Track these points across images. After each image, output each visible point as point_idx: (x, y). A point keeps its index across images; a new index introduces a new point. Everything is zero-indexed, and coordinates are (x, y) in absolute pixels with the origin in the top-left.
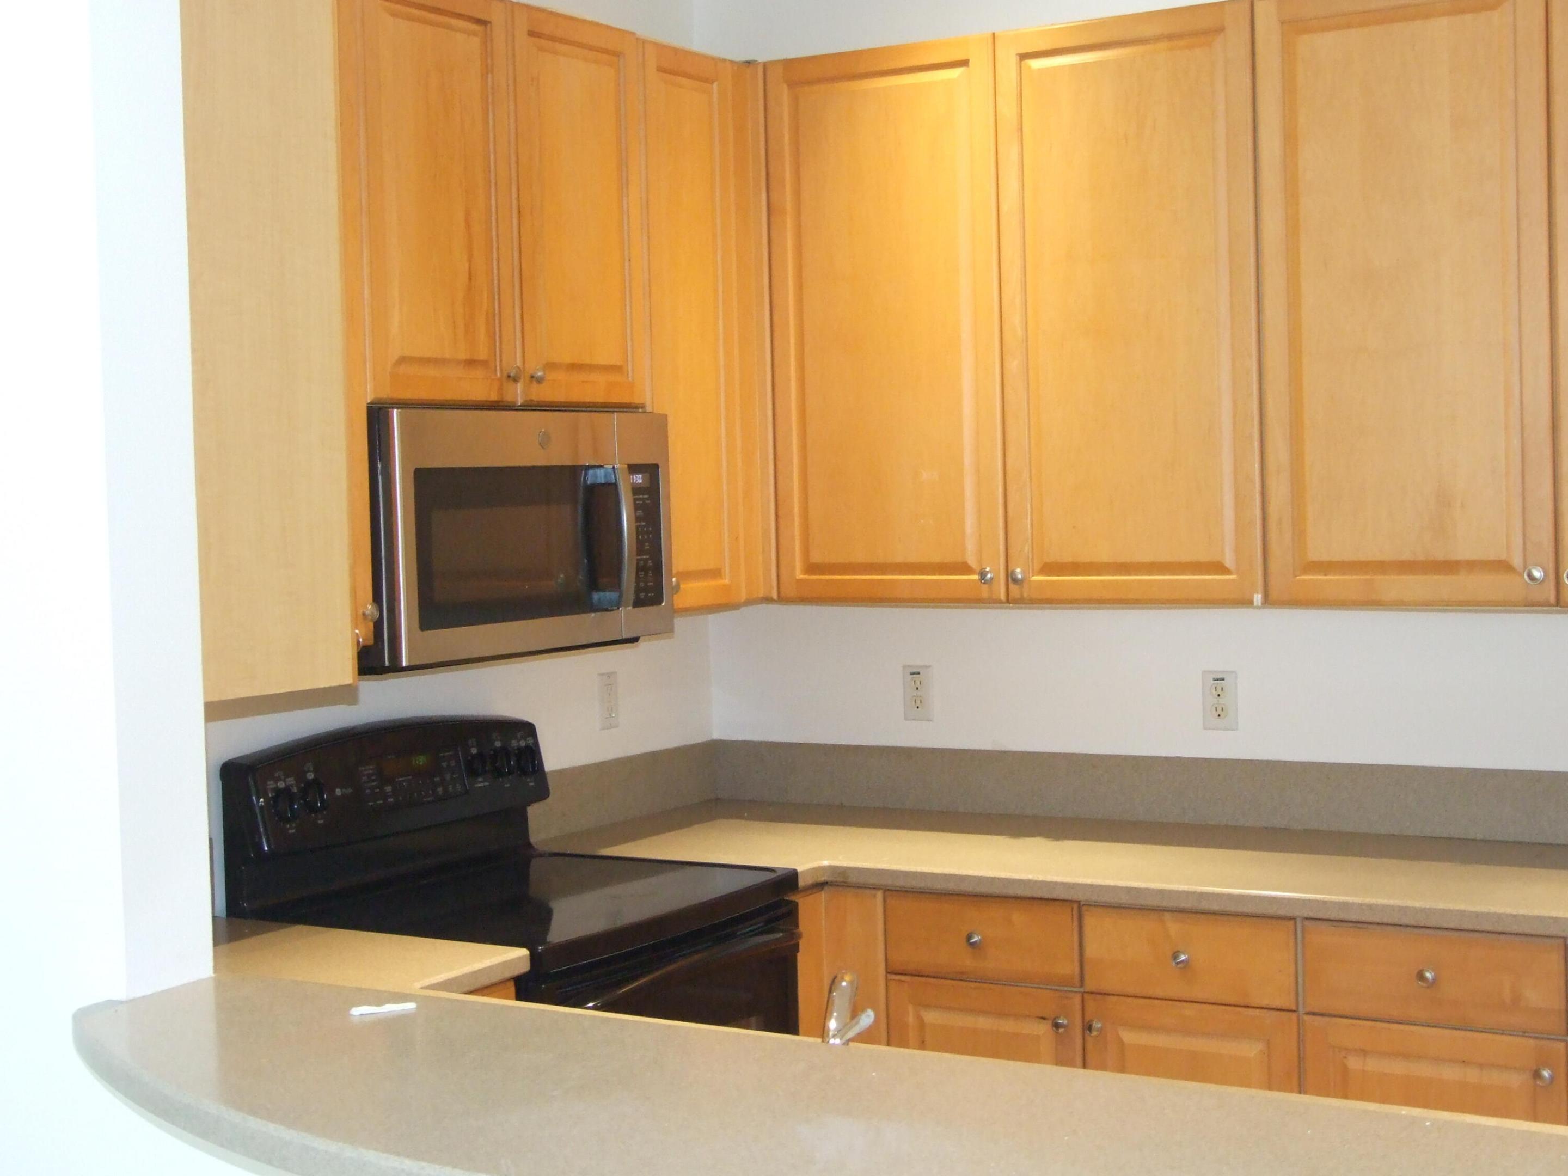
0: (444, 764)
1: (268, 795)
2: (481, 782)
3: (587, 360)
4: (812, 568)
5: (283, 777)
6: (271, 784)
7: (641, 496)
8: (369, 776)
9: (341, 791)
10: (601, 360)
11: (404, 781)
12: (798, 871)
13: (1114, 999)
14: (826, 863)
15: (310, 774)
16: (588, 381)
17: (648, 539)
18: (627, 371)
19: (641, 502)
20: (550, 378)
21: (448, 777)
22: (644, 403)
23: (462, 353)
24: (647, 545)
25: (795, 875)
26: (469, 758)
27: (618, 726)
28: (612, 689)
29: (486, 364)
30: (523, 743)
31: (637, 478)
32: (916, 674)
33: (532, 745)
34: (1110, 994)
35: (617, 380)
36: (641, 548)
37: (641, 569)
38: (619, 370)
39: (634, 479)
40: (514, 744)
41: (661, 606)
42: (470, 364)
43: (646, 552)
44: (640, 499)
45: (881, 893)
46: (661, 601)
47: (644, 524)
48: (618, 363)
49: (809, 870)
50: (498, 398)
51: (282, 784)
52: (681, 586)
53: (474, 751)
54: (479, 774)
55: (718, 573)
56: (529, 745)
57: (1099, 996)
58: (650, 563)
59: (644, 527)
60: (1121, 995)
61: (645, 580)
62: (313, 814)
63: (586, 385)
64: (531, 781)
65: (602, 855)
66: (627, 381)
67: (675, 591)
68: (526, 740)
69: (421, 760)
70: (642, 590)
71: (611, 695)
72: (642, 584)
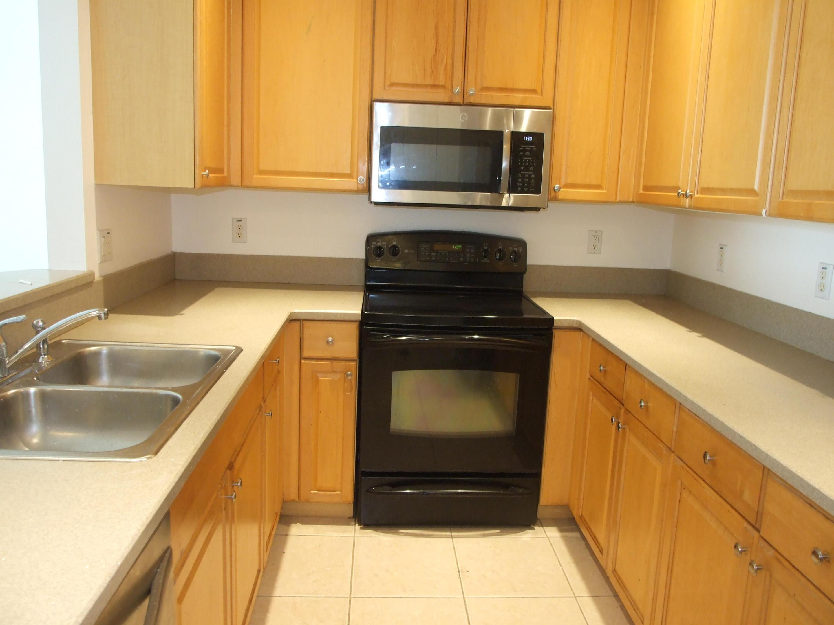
0: (468, 250)
1: (372, 246)
2: (486, 260)
3: (510, 86)
4: (646, 188)
5: (380, 242)
6: (374, 243)
7: (530, 146)
8: (425, 248)
9: (408, 251)
10: (521, 86)
11: (443, 253)
12: (555, 318)
13: (631, 415)
14: (575, 318)
15: (395, 243)
16: (510, 96)
17: (533, 165)
18: (539, 91)
19: (529, 149)
20: (484, 93)
21: (468, 255)
22: (550, 107)
23: (429, 82)
24: (532, 168)
25: (552, 320)
26: (482, 250)
27: (600, 254)
28: (598, 237)
29: (443, 87)
30: (516, 249)
31: (529, 139)
32: (722, 248)
33: (520, 251)
34: (630, 413)
35: (531, 96)
36: (527, 169)
37: (526, 178)
38: (534, 91)
39: (526, 138)
40: (511, 249)
41: (539, 195)
42: (434, 86)
43: (531, 171)
44: (529, 148)
45: (591, 339)
46: (539, 193)
47: (531, 158)
48: (533, 88)
49: (565, 320)
50: (450, 101)
51: (379, 244)
52: (561, 190)
53: (486, 248)
54: (485, 257)
55: (599, 187)
56: (518, 250)
57: (627, 411)
58: (533, 176)
59: (530, 160)
60: (632, 414)
61: (529, 183)
62: (391, 257)
63: (509, 97)
64: (515, 264)
65: (530, 299)
66: (538, 96)
67: (557, 191)
68: (518, 248)
69: (458, 247)
70: (526, 187)
71: (596, 240)
72: (526, 185)
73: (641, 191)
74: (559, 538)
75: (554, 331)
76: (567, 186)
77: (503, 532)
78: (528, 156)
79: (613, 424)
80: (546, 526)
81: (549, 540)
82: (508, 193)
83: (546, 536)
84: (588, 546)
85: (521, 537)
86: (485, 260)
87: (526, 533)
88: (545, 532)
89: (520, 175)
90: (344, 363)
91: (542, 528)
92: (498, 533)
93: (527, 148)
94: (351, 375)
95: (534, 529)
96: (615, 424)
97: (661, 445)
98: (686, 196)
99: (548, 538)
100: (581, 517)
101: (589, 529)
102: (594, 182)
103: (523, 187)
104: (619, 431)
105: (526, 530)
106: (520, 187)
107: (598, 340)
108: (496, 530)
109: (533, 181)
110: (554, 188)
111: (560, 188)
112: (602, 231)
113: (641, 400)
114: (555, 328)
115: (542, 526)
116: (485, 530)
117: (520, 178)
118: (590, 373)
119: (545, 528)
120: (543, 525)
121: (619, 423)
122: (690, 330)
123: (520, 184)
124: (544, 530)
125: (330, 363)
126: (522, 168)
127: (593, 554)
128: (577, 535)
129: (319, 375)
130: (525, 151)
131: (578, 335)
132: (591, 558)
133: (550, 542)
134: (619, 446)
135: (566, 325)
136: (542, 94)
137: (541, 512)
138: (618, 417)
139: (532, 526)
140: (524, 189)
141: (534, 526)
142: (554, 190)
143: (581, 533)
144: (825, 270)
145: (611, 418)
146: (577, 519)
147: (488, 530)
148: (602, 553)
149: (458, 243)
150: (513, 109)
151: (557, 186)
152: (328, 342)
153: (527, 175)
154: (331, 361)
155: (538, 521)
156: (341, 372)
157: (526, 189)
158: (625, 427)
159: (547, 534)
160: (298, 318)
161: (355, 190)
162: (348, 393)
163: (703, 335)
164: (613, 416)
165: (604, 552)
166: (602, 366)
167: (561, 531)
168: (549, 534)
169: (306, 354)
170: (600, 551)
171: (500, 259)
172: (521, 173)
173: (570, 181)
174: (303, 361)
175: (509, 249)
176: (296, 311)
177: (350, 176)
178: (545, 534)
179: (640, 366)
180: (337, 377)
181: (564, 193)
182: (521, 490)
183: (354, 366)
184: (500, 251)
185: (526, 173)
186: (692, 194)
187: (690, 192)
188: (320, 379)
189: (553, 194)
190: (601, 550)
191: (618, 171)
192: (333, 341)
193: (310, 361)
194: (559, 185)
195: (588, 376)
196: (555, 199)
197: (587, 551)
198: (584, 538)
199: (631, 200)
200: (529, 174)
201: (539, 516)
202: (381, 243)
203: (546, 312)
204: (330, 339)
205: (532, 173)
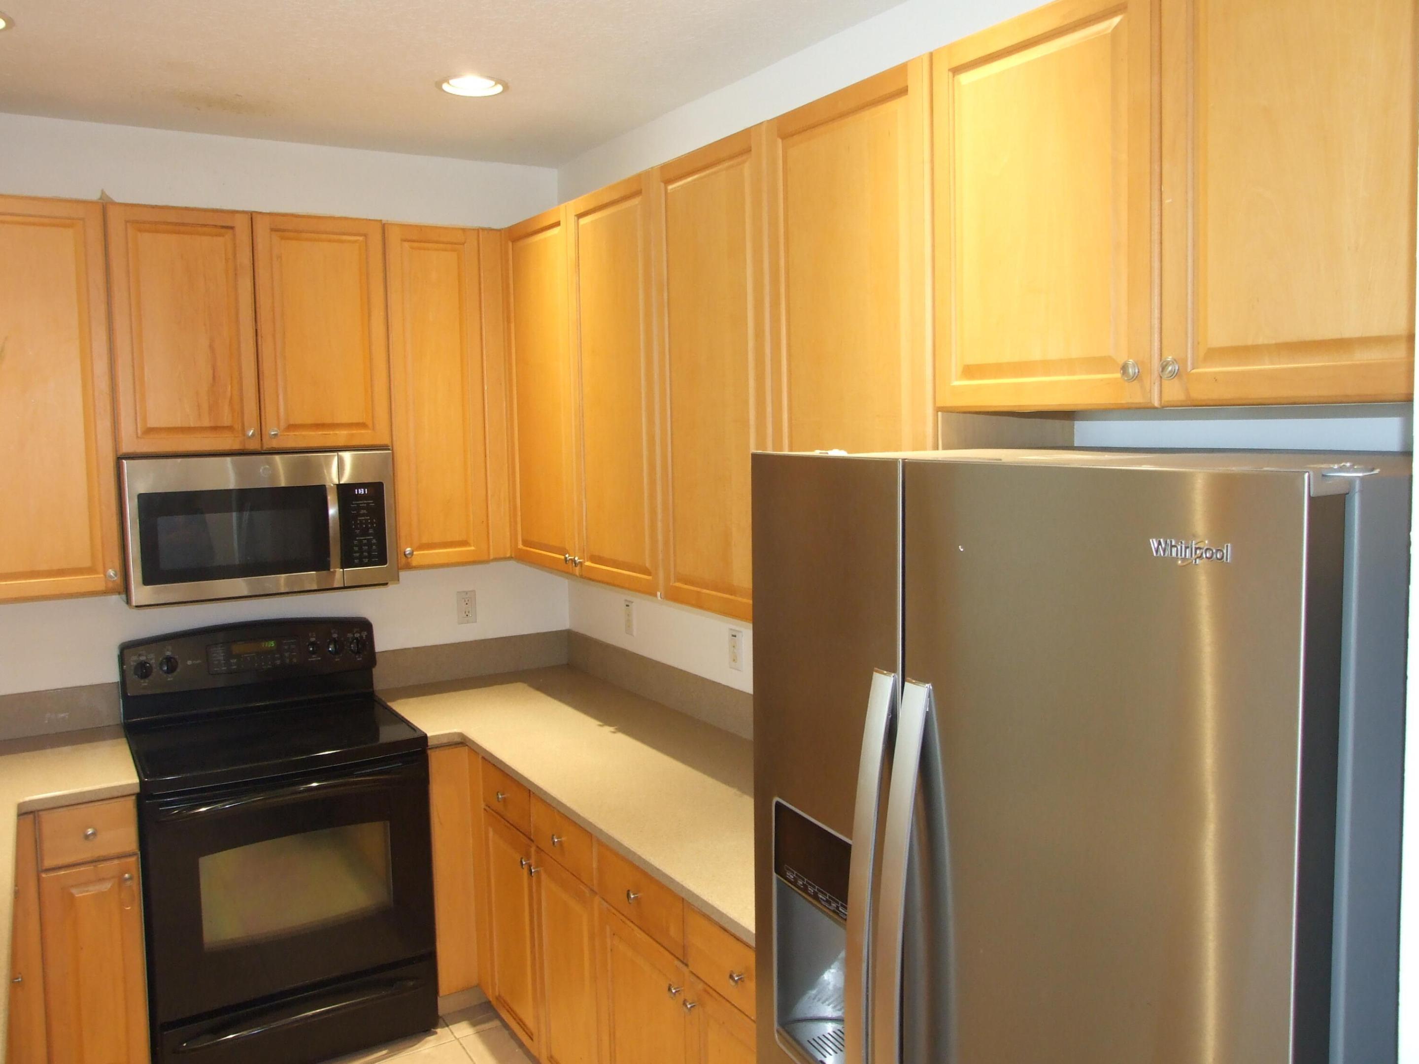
0: (286, 647)
1: (129, 663)
3: (328, 421)
4: (526, 544)
5: (144, 655)
6: (133, 656)
8: (218, 654)
9: (192, 662)
10: (344, 420)
11: (249, 656)
12: (429, 735)
13: (543, 853)
15: (168, 652)
16: (329, 434)
17: (372, 527)
18: (370, 426)
19: (365, 505)
20: (292, 433)
21: (287, 654)
22: (387, 444)
23: (206, 423)
24: (371, 531)
25: (425, 737)
26: (307, 644)
27: (476, 622)
28: (470, 600)
29: (230, 428)
30: (357, 635)
31: (361, 491)
32: (627, 606)
33: (364, 636)
34: (543, 850)
35: (359, 431)
36: (365, 532)
37: (365, 545)
38: (362, 425)
39: (358, 491)
40: (350, 635)
41: (385, 566)
42: (215, 429)
43: (369, 535)
44: (364, 503)
45: (480, 757)
46: (385, 563)
47: (369, 518)
48: (361, 421)
49: (442, 735)
50: (241, 447)
51: (143, 658)
52: (415, 553)
53: (313, 639)
54: (313, 652)
55: (464, 543)
56: (361, 637)
57: (539, 850)
58: (374, 541)
59: (368, 519)
60: (545, 853)
61: (369, 552)
62: (165, 676)
63: (327, 436)
64: (359, 658)
65: (387, 705)
66: (370, 431)
67: (409, 556)
68: (360, 633)
69: (272, 644)
70: (365, 557)
71: (469, 604)
72: (366, 554)
73: (520, 546)
74: (474, 1036)
75: (429, 752)
76: (421, 547)
77: (393, 1052)
78: (363, 515)
79: (523, 868)
80: (451, 1024)
81: (460, 1042)
82: (341, 568)
83: (454, 1039)
84: (513, 1035)
85: (419, 1050)
86: (314, 658)
87: (426, 1042)
88: (452, 1033)
89: (356, 542)
90: (116, 862)
91: (447, 1028)
92: (386, 1054)
93: (361, 504)
94: (131, 878)
95: (436, 1033)
96: (526, 867)
97: (582, 887)
98: (575, 564)
99: (458, 1039)
100: (499, 998)
101: (511, 1011)
102: (457, 538)
103: (361, 558)
104: (532, 877)
105: (425, 1038)
106: (357, 558)
107: (490, 759)
108: (381, 1051)
109: (374, 547)
110: (405, 552)
111: (412, 554)
112: (474, 591)
113: (553, 835)
114: (429, 747)
115: (448, 1026)
116: (368, 1055)
117: (356, 546)
118: (484, 801)
119: (450, 1027)
120: (448, 1024)
121: (530, 866)
122: (601, 724)
123: (358, 555)
124: (451, 1030)
125: (92, 867)
126: (358, 531)
127: (521, 1045)
128: (496, 1023)
129: (74, 891)
130: (359, 508)
131: (463, 752)
132: (520, 1050)
133: (461, 1044)
134: (535, 895)
135: (445, 741)
136: (374, 429)
137: (444, 1005)
138: (528, 857)
139: (433, 1030)
140: (364, 560)
141: (434, 1029)
142: (405, 555)
143: (502, 1020)
144: (734, 638)
145: (520, 860)
146: (494, 1003)
147: (372, 1054)
148: (532, 1039)
149: (269, 639)
150: (336, 454)
151: (409, 549)
152: (87, 837)
153: (365, 541)
154: (94, 864)
155: (441, 1021)
156: (113, 877)
157: (366, 560)
158: (538, 869)
159: (456, 1034)
160: (30, 809)
161: (103, 591)
162: (128, 907)
163: (616, 729)
164: (522, 858)
165: (535, 1038)
166: (499, 794)
167: (474, 1024)
168: (457, 1035)
169: (48, 863)
170: (530, 1037)
171: (336, 652)
172: (357, 538)
173: (425, 540)
174: (44, 875)
175: (348, 636)
176: (27, 799)
177: (91, 570)
178: (452, 1036)
179: (545, 793)
180: (106, 886)
181: (420, 556)
182: (411, 983)
183: (134, 862)
184: (335, 641)
185: (363, 538)
186: (581, 560)
187: (579, 559)
188: (77, 896)
189: (403, 560)
190: (530, 1034)
191: (488, 520)
192: (94, 834)
193: (58, 872)
194: (411, 548)
195: (483, 806)
196: (408, 567)
197: (513, 1044)
198: (506, 1026)
199: (508, 555)
200: (368, 539)
201: (441, 1012)
202: (146, 656)
203: (417, 727)
204: (90, 831)
205: (372, 537)
